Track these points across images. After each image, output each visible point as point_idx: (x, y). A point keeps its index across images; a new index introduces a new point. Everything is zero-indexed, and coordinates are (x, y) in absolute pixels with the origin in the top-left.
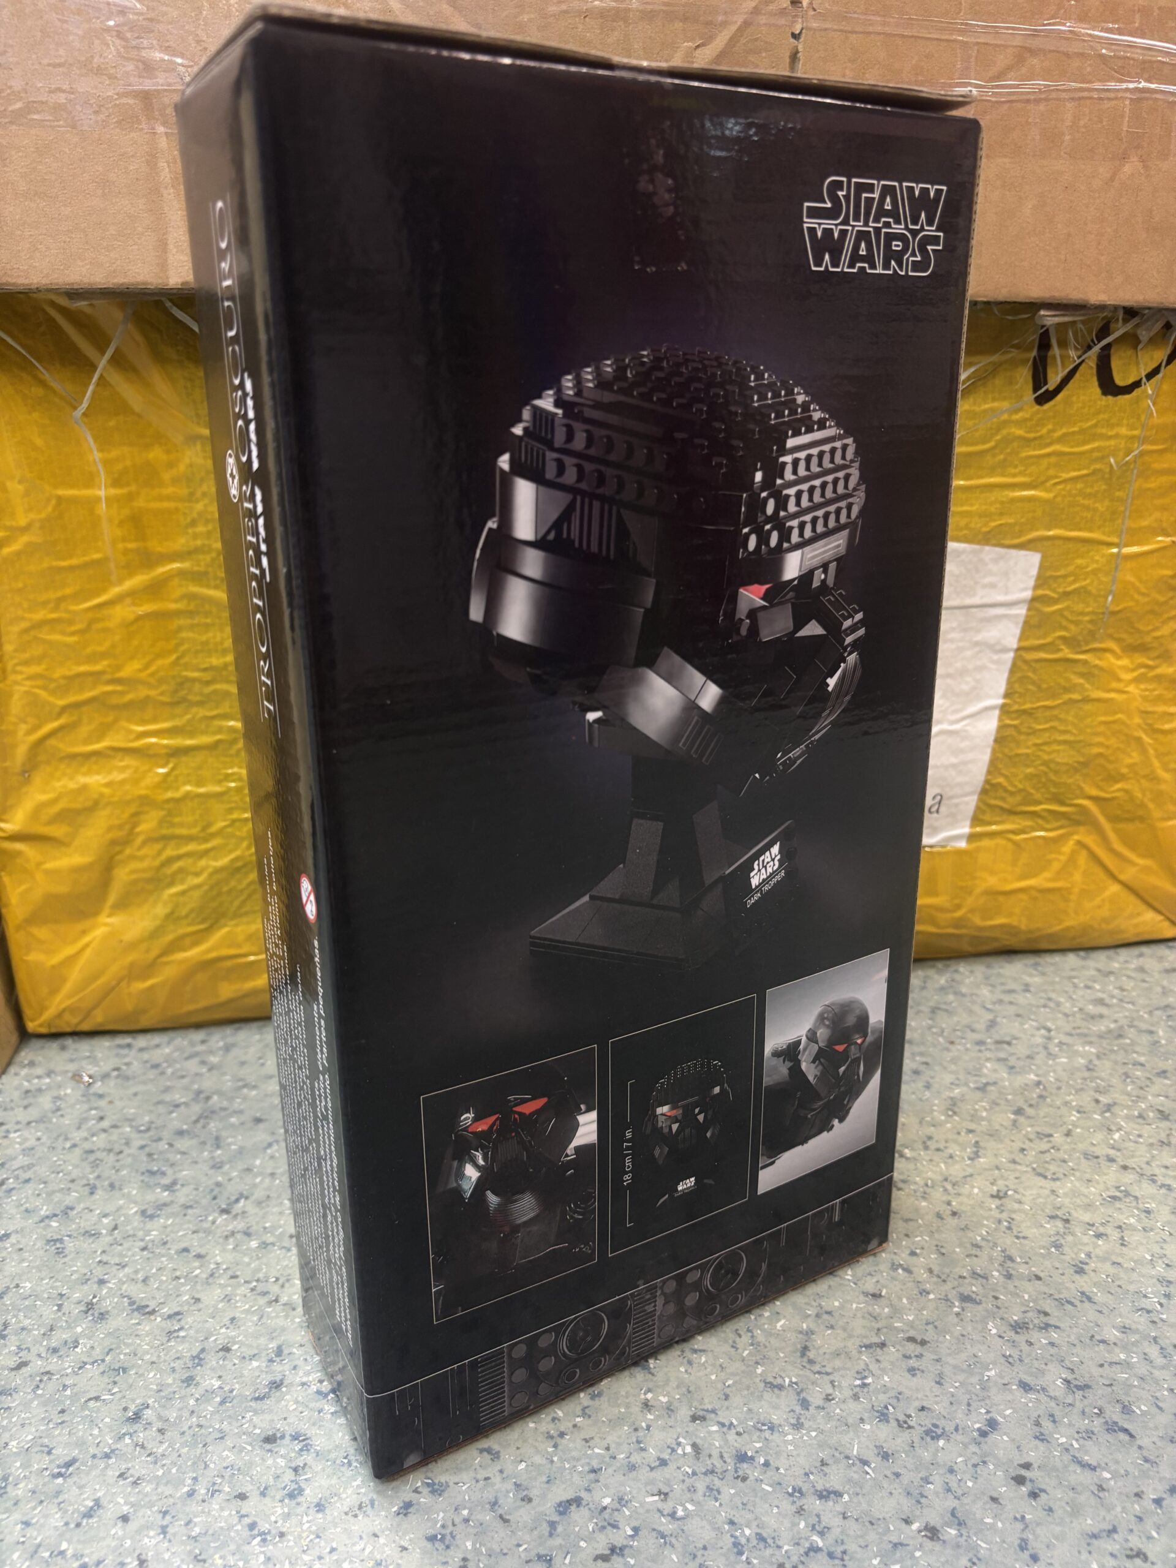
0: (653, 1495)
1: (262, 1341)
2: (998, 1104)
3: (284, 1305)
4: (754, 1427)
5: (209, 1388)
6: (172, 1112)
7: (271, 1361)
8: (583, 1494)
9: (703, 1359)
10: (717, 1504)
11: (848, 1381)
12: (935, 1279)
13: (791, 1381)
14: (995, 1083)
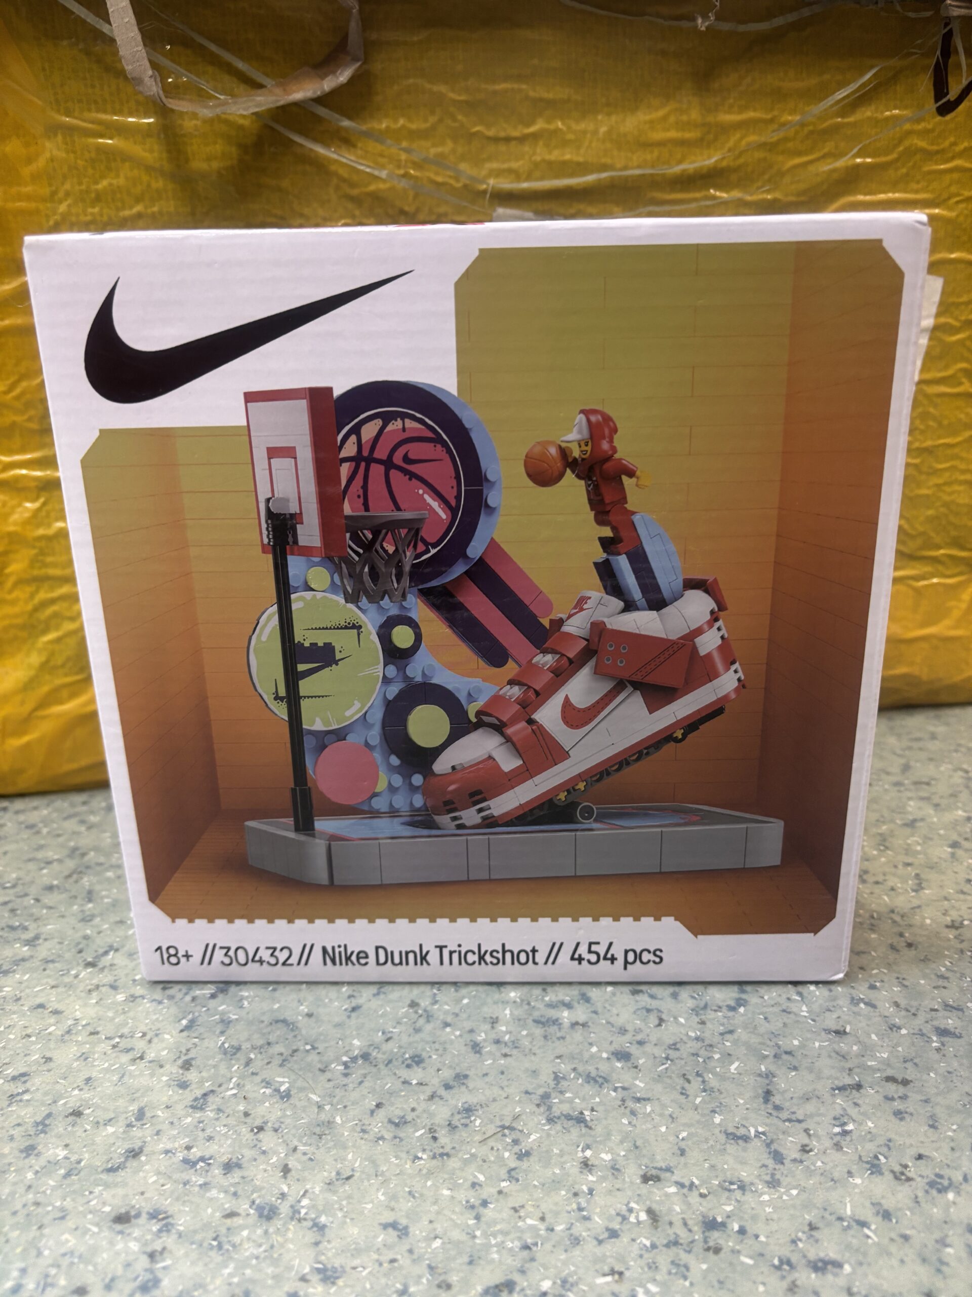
0: (604, 1275)
1: (121, 1102)
2: (931, 839)
3: (150, 1062)
4: (720, 1185)
5: (51, 1159)
6: (42, 869)
7: (130, 1125)
8: (516, 1277)
9: (649, 1109)
10: (687, 1283)
11: (825, 1129)
12: (903, 1013)
13: (757, 1131)
14: (922, 820)
